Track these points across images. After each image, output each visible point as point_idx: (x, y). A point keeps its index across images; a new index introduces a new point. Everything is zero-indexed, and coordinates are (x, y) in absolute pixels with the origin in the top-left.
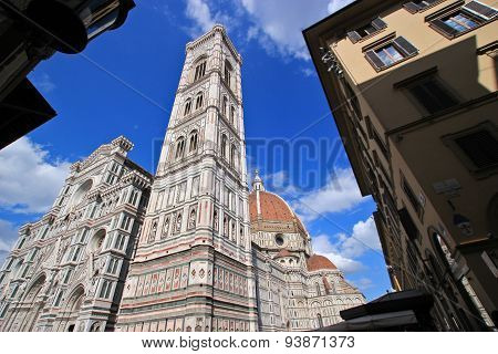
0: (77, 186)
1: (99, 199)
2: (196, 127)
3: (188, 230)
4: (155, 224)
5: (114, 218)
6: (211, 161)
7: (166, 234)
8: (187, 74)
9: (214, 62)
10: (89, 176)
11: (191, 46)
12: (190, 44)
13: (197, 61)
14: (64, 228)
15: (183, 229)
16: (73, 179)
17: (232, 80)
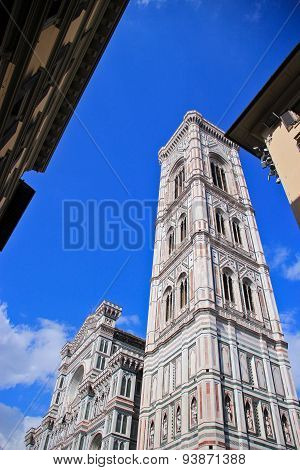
0: (71, 376)
1: (91, 393)
2: (184, 269)
3: (190, 430)
4: (153, 424)
5: (107, 417)
6: (206, 319)
7: (165, 438)
8: (165, 192)
9: (192, 167)
10: (79, 361)
11: (164, 152)
12: (163, 150)
13: (174, 170)
14: (63, 434)
15: (185, 430)
16: (65, 367)
17: (229, 177)
